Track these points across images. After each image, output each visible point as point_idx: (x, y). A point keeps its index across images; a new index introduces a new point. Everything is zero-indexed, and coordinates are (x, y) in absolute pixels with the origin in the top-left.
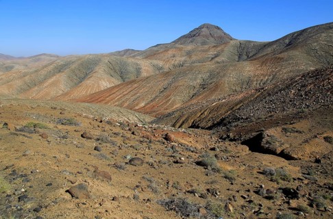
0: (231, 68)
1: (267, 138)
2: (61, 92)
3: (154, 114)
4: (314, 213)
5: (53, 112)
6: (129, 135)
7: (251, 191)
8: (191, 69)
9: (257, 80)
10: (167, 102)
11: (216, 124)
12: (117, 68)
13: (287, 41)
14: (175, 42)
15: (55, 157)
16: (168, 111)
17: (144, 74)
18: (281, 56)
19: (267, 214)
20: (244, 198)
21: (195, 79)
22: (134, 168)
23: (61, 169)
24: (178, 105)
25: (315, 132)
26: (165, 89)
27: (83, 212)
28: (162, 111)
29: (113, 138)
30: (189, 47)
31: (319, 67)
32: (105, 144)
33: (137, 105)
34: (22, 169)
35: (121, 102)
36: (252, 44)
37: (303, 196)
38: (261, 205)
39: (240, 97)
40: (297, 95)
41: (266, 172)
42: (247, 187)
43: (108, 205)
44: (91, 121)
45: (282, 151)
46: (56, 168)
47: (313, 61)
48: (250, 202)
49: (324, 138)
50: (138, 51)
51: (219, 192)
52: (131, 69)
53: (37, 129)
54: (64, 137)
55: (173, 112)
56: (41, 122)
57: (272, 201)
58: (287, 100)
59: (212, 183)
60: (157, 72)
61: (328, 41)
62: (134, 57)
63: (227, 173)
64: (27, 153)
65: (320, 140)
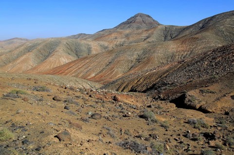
0: (159, 46)
1: (188, 97)
2: (30, 67)
3: (102, 82)
4: (228, 149)
5: (28, 82)
6: (87, 97)
7: (181, 135)
8: (129, 48)
9: (179, 55)
10: (111, 73)
11: (149, 88)
12: (73, 48)
13: (201, 25)
14: (117, 27)
15: (39, 114)
16: (113, 80)
17: (94, 52)
18: (196, 36)
19: (193, 151)
20: (177, 140)
21: (133, 55)
22: (96, 121)
23: (47, 122)
24: (120, 75)
25: (224, 92)
26: (110, 63)
27: (71, 149)
28: (108, 79)
29: (76, 100)
30: (127, 31)
31: (225, 44)
32: (71, 105)
33: (89, 75)
34: (19, 123)
35: (76, 73)
36: (175, 28)
37: (219, 138)
38: (189, 145)
39: (166, 68)
40: (210, 66)
41: (190, 122)
42: (178, 132)
43: (86, 145)
44: (58, 88)
45: (201, 107)
46: (43, 121)
47: (220, 40)
48: (181, 142)
49: (231, 97)
50: (89, 35)
51: (158, 136)
52: (84, 48)
53: (19, 95)
54: (40, 100)
55: (117, 80)
56: (21, 90)
57: (197, 142)
58: (202, 70)
59: (152, 130)
60: (104, 51)
61: (231, 25)
62: (85, 39)
63: (163, 123)
64: (19, 111)
65: (228, 98)
